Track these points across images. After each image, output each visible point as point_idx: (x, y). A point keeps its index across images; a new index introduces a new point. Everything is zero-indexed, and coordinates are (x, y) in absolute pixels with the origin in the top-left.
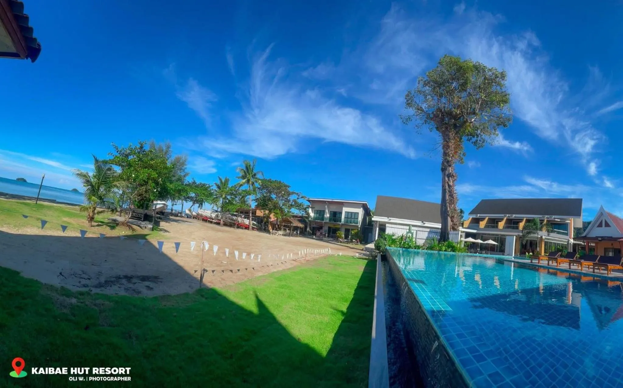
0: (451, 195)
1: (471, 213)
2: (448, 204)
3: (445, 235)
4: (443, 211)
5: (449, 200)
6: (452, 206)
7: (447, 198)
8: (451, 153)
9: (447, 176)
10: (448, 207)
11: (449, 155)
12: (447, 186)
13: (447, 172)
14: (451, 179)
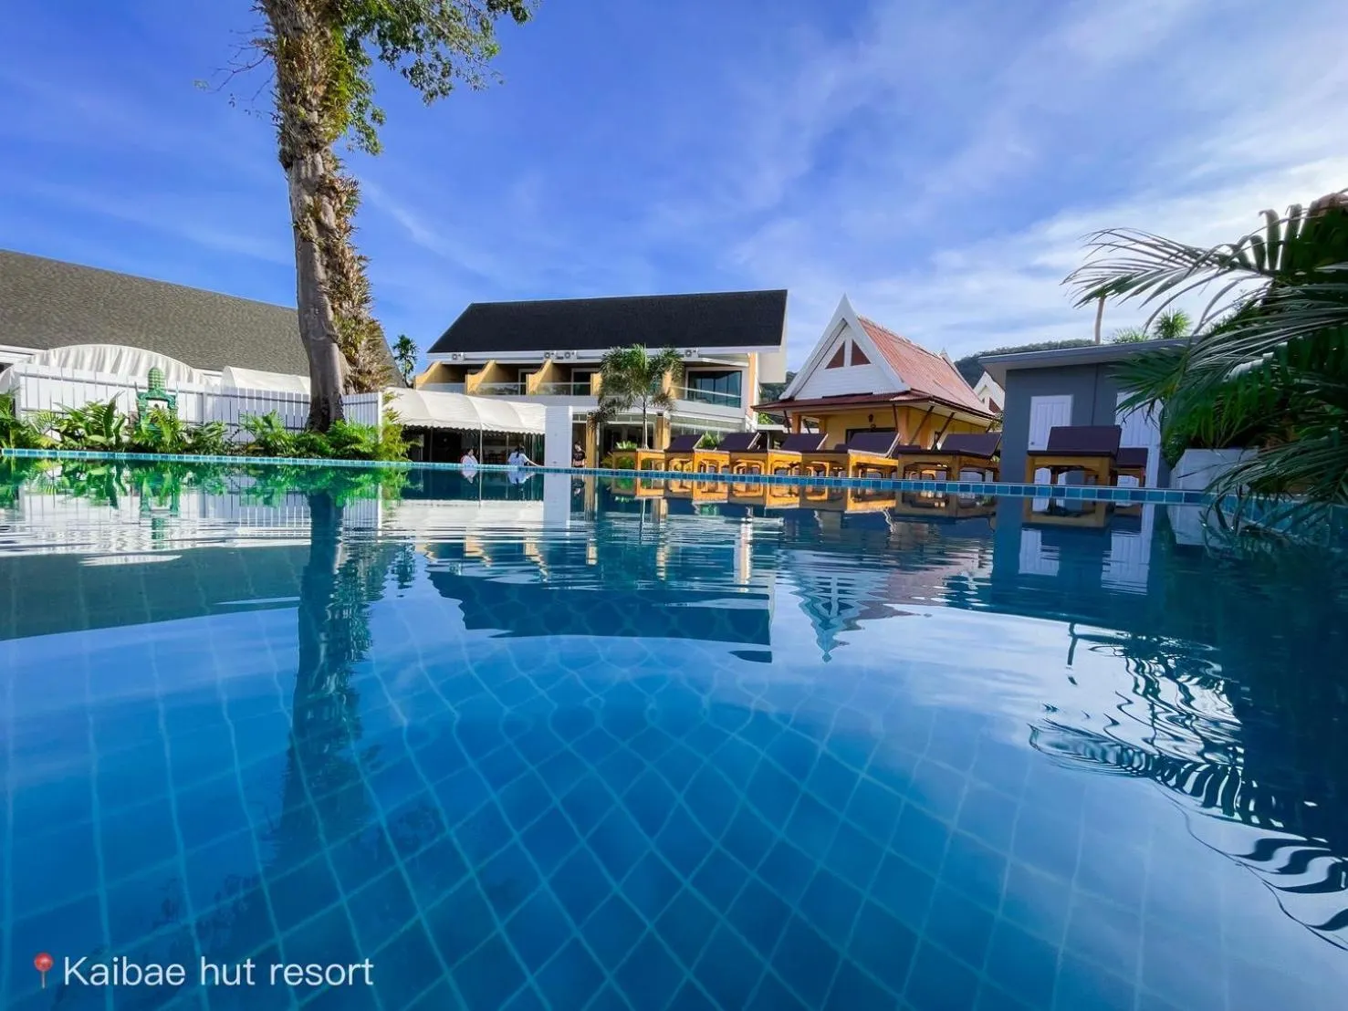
1: (439, 347)
3: (328, 410)
4: (309, 323)
5: (329, 284)
6: (345, 305)
7: (321, 273)
8: (315, 92)
9: (310, 188)
10: (329, 308)
11: (304, 99)
12: (311, 228)
13: (306, 171)
14: (327, 204)
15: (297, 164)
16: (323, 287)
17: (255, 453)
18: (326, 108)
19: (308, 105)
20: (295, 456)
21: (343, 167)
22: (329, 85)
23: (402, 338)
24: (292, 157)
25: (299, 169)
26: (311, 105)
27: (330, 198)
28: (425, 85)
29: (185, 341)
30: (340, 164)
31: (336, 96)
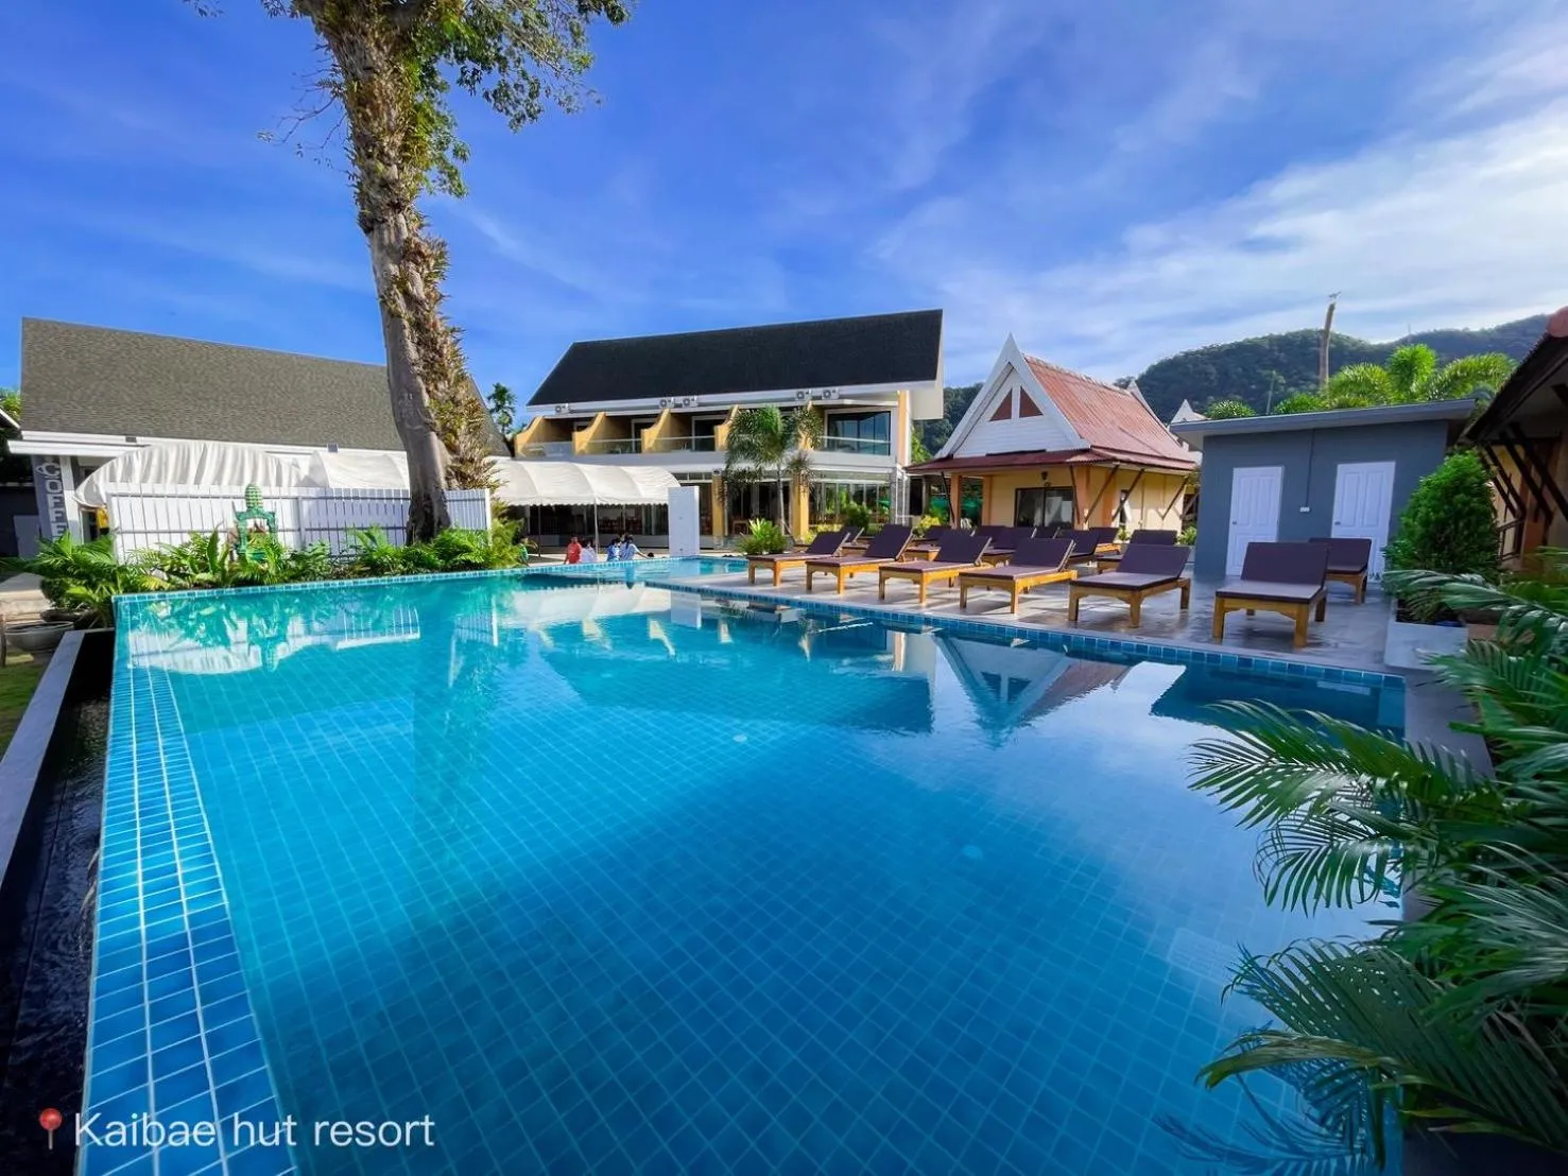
0: (427, 342)
1: (540, 398)
2: (419, 380)
3: (431, 508)
4: (404, 411)
5: (422, 363)
6: (441, 386)
7: (413, 352)
8: (391, 142)
9: (394, 255)
10: (424, 391)
11: (382, 153)
12: (399, 302)
13: (389, 237)
14: (414, 272)
15: (379, 228)
16: (416, 368)
17: (361, 574)
18: (406, 159)
19: (386, 159)
20: (403, 573)
21: (429, 225)
22: (407, 133)
23: (497, 387)
24: (373, 221)
25: (381, 234)
26: (389, 158)
27: (417, 264)
28: (510, 108)
29: (264, 413)
30: (425, 222)
31: (415, 144)
